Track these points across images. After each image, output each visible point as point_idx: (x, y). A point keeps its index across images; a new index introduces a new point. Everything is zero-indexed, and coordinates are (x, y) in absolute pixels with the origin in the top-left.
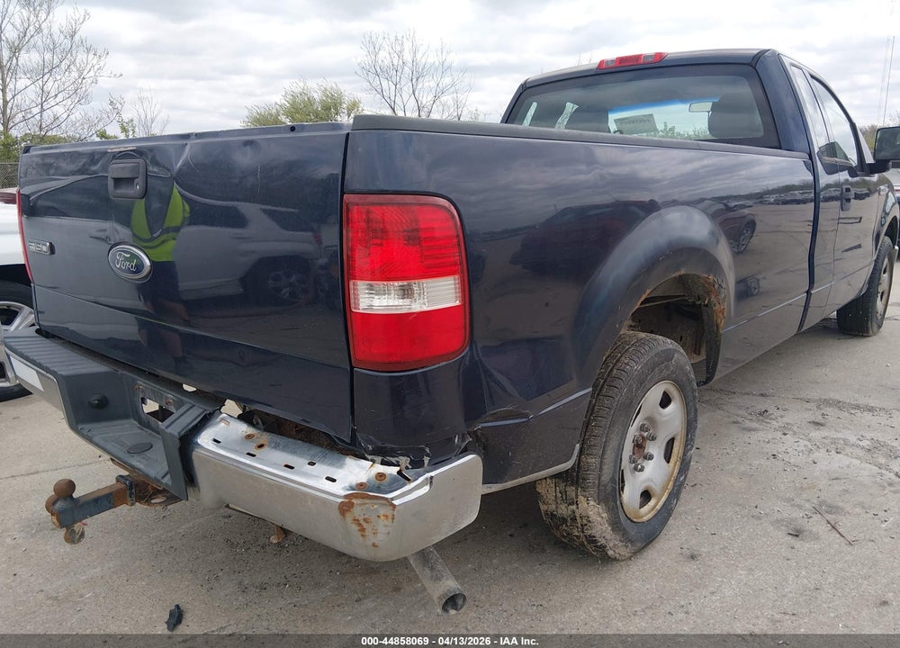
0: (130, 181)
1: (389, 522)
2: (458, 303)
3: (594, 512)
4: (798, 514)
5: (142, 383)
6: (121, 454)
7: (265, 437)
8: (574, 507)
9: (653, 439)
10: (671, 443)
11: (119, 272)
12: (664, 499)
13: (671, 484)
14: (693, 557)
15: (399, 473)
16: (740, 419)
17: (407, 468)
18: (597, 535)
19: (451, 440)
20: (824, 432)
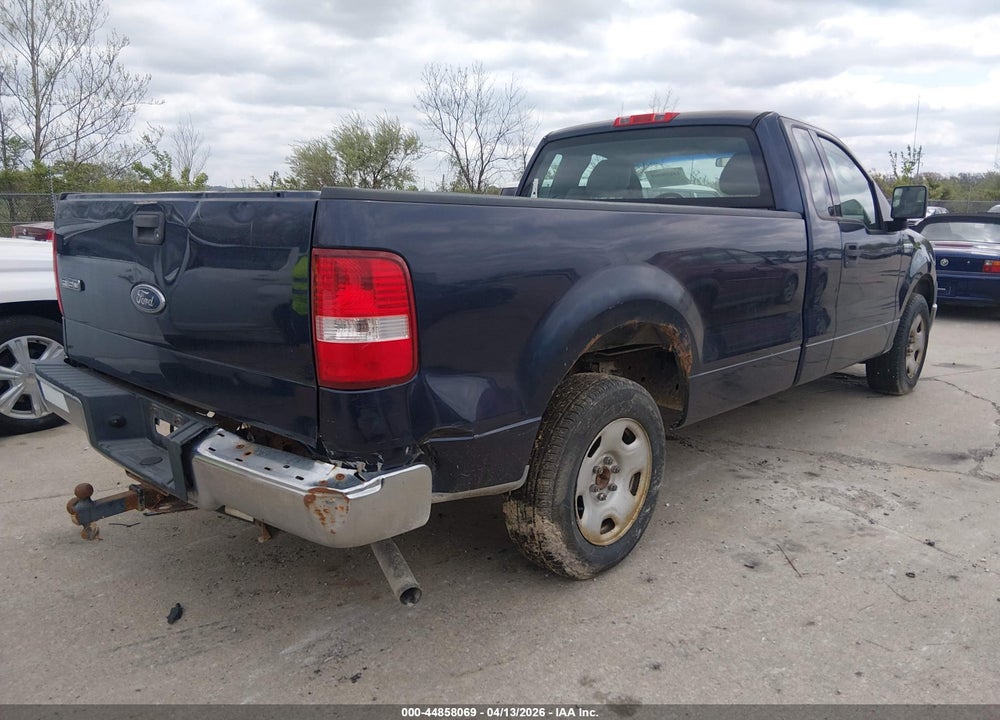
0: (151, 230)
1: (344, 513)
2: (407, 337)
3: (548, 530)
4: (761, 550)
5: (156, 405)
6: (134, 466)
7: (252, 447)
8: (531, 525)
9: (617, 471)
10: (637, 476)
11: (139, 307)
12: (627, 528)
13: (636, 515)
14: (649, 580)
15: (356, 474)
16: (737, 468)
17: (363, 471)
18: (553, 551)
19: (402, 449)
20: (816, 482)
